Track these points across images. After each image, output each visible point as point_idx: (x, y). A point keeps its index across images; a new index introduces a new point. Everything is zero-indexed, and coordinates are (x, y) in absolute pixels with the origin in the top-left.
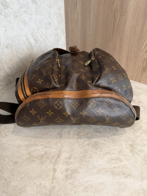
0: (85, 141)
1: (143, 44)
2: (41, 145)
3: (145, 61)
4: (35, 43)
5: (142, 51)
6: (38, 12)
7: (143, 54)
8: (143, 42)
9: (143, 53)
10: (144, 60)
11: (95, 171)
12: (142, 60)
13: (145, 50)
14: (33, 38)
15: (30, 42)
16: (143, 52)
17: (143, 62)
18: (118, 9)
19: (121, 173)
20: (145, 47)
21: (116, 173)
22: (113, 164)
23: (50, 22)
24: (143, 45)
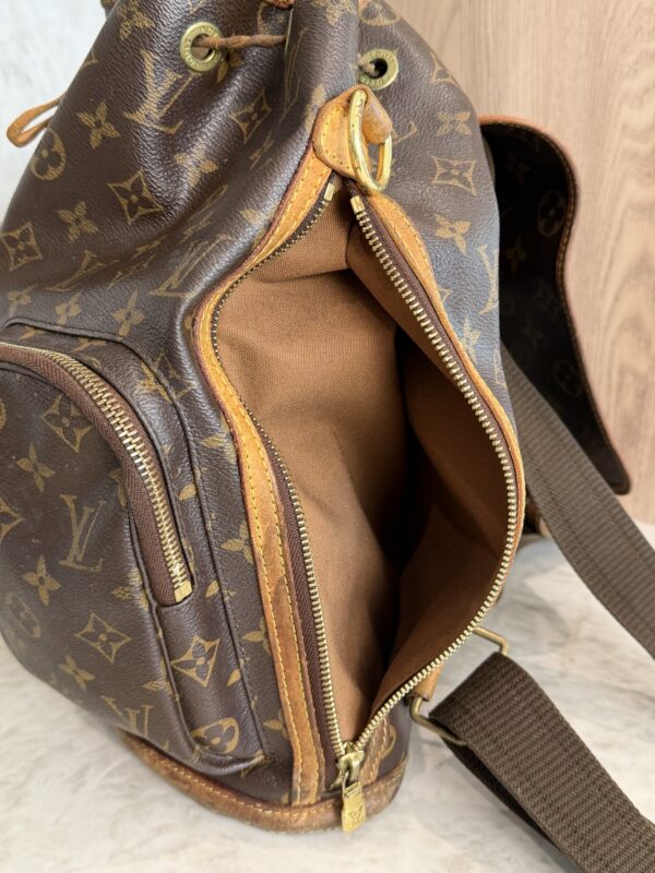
0: (161, 830)
1: (601, 285)
3: (629, 379)
5: (603, 322)
7: (614, 343)
8: (603, 274)
9: (611, 333)
10: (622, 372)
12: (610, 375)
13: (617, 321)
16: (607, 327)
17: (620, 387)
20: (616, 299)
24: (603, 293)
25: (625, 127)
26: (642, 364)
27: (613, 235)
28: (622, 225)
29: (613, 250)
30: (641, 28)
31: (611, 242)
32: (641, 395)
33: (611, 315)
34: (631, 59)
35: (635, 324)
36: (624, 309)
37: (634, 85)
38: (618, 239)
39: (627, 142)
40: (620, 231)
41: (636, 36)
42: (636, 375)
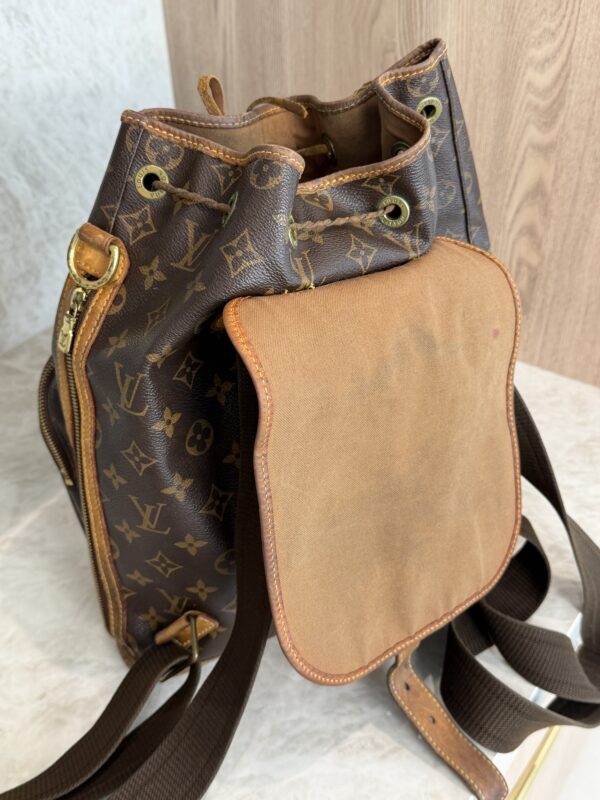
1: (507, 200)
2: (86, 662)
3: (524, 269)
4: (34, 196)
5: (507, 227)
6: (38, 53)
7: (514, 243)
8: (508, 192)
9: (513, 235)
10: (520, 263)
11: (280, 742)
13: (517, 227)
14: (23, 174)
15: (11, 196)
16: (510, 231)
18: (394, 44)
19: (369, 745)
20: (518, 211)
21: (351, 746)
22: (343, 715)
23: (96, 86)
24: (508, 206)
25: (529, 85)
26: (534, 260)
27: (517, 164)
28: (524, 158)
29: (517, 176)
30: (545, 10)
31: (515, 170)
32: (533, 281)
33: (513, 222)
34: (536, 33)
35: (530, 231)
36: (523, 219)
37: (539, 54)
38: (520, 168)
39: (531, 97)
40: (523, 163)
41: (540, 16)
42: (530, 267)
